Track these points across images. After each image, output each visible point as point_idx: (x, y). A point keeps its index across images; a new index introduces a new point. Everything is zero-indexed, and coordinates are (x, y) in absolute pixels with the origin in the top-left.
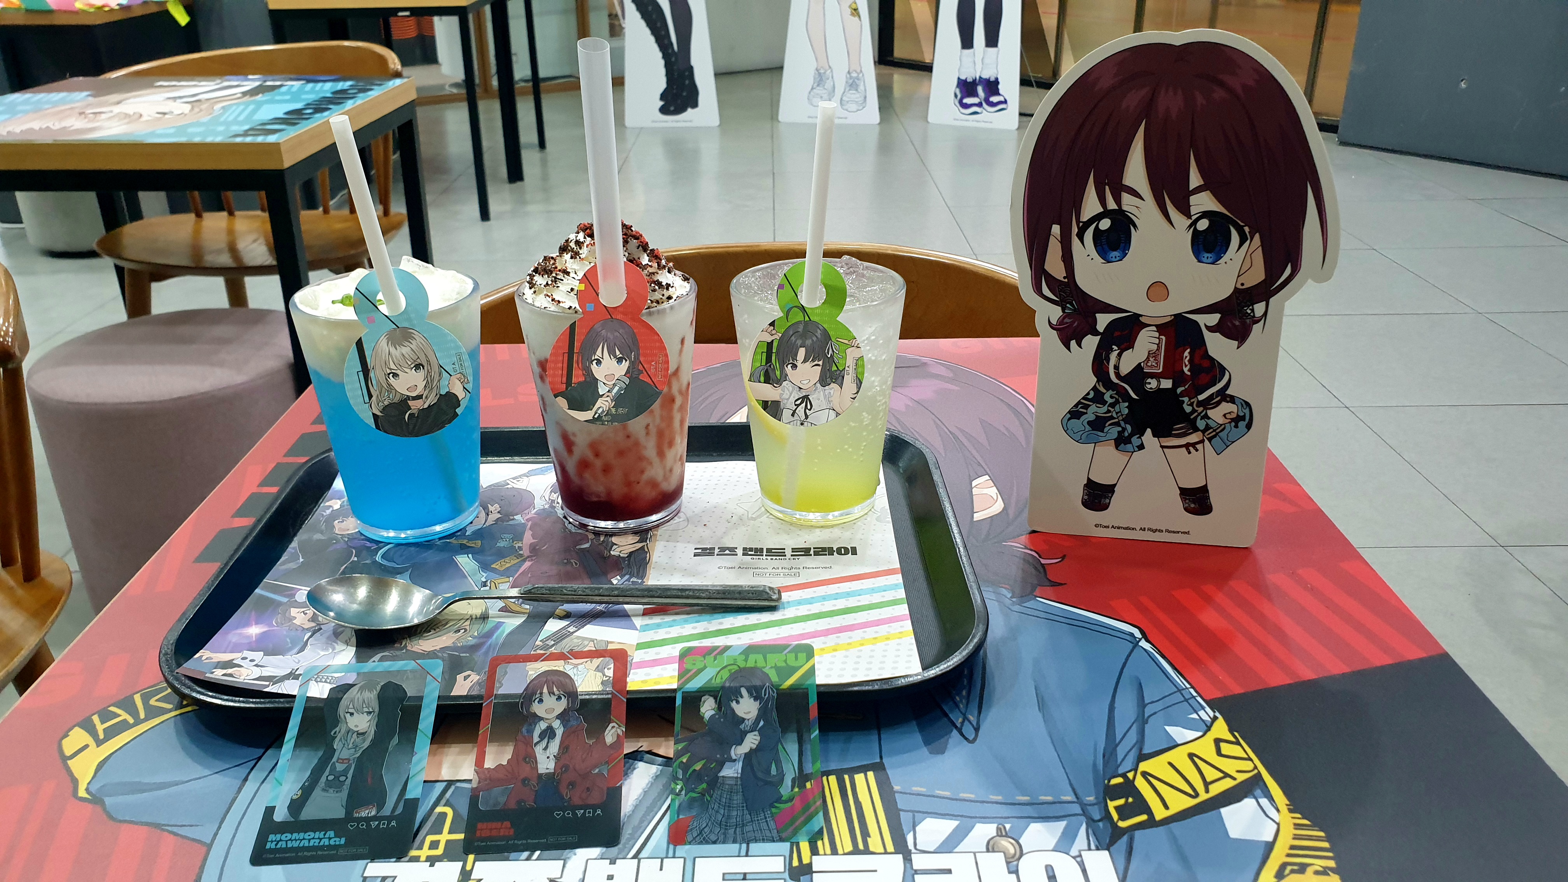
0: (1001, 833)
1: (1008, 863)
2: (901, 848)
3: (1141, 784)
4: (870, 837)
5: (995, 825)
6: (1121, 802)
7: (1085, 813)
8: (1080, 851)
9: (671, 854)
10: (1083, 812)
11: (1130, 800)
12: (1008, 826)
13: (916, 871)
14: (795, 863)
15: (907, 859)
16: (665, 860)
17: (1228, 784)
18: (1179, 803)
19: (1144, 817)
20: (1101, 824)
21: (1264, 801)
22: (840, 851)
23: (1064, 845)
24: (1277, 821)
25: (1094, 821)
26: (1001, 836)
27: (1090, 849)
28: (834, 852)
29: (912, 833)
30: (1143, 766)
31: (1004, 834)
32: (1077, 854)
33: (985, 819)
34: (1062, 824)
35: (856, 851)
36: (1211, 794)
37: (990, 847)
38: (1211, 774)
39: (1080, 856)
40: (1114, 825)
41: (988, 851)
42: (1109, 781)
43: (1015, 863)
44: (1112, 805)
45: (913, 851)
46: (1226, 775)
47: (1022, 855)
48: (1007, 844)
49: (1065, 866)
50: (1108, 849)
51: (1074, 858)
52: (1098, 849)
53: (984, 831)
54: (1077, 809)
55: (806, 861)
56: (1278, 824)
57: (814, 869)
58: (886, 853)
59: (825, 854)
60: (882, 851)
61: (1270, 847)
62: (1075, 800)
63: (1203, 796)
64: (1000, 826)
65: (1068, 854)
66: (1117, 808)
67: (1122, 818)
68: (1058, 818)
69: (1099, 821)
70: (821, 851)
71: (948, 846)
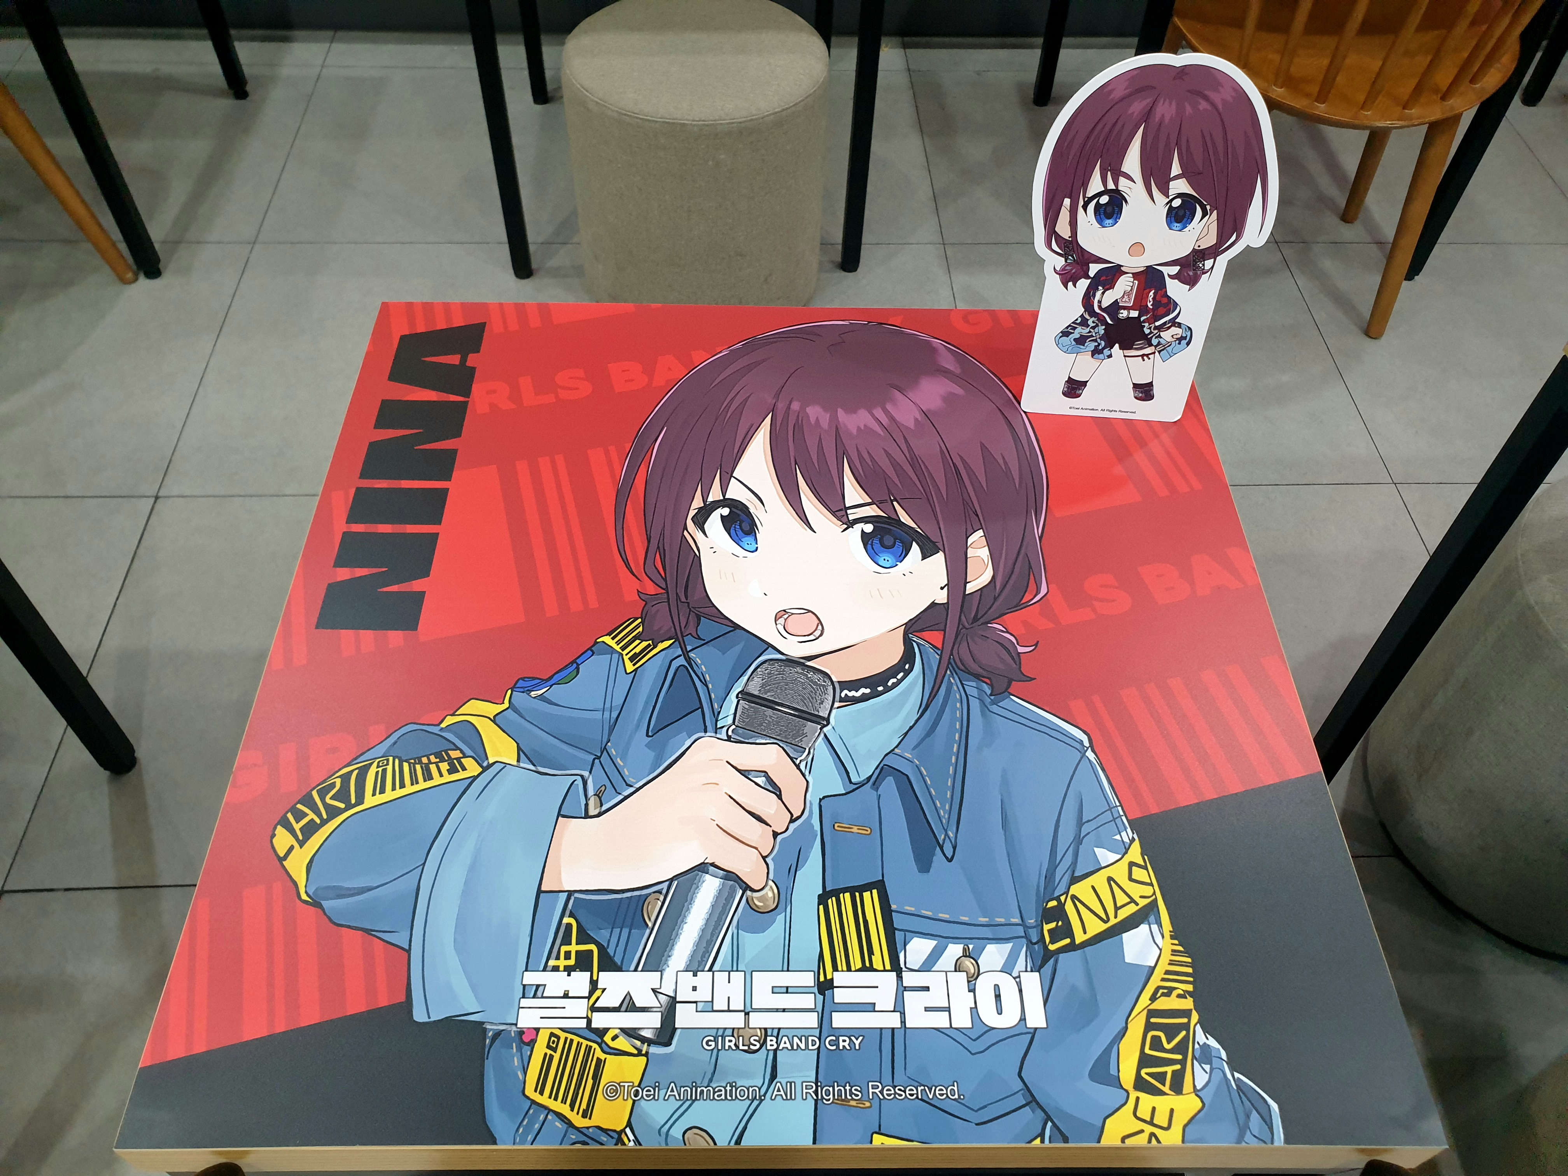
0: (966, 954)
1: (969, 982)
2: (896, 968)
3: (1069, 907)
4: (874, 955)
5: (962, 946)
6: (1053, 925)
7: (1026, 936)
8: (1019, 972)
9: (735, 969)
10: (1025, 934)
11: (1060, 923)
12: (971, 947)
13: (905, 987)
14: (822, 979)
15: (900, 977)
16: (731, 973)
17: (1132, 909)
18: (1095, 927)
19: (1067, 941)
20: (1036, 946)
21: (1155, 927)
22: (853, 969)
23: (1007, 968)
24: (1161, 948)
25: (1031, 942)
26: (966, 956)
27: (1026, 971)
28: (849, 969)
29: (903, 952)
30: (1075, 890)
31: (968, 954)
32: (1017, 975)
33: (956, 939)
34: (1008, 946)
35: (864, 969)
36: (1120, 918)
37: (958, 968)
38: (1122, 899)
39: (1019, 977)
40: (1046, 947)
41: (956, 971)
42: (1046, 905)
43: (974, 982)
44: (1047, 927)
45: (904, 969)
46: (1133, 901)
47: (979, 975)
48: (968, 963)
49: (1008, 985)
50: (1039, 971)
51: (1015, 978)
52: (1032, 971)
53: (954, 950)
54: (1020, 931)
55: (829, 977)
56: (1161, 950)
57: (835, 985)
58: (885, 970)
59: (842, 971)
60: (882, 969)
61: (1152, 970)
62: (1020, 922)
63: (1113, 921)
64: (965, 947)
65: (1011, 975)
66: (1049, 931)
67: (1053, 942)
68: (1006, 940)
69: (1035, 944)
70: (840, 969)
71: (927, 966)
